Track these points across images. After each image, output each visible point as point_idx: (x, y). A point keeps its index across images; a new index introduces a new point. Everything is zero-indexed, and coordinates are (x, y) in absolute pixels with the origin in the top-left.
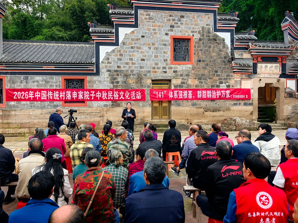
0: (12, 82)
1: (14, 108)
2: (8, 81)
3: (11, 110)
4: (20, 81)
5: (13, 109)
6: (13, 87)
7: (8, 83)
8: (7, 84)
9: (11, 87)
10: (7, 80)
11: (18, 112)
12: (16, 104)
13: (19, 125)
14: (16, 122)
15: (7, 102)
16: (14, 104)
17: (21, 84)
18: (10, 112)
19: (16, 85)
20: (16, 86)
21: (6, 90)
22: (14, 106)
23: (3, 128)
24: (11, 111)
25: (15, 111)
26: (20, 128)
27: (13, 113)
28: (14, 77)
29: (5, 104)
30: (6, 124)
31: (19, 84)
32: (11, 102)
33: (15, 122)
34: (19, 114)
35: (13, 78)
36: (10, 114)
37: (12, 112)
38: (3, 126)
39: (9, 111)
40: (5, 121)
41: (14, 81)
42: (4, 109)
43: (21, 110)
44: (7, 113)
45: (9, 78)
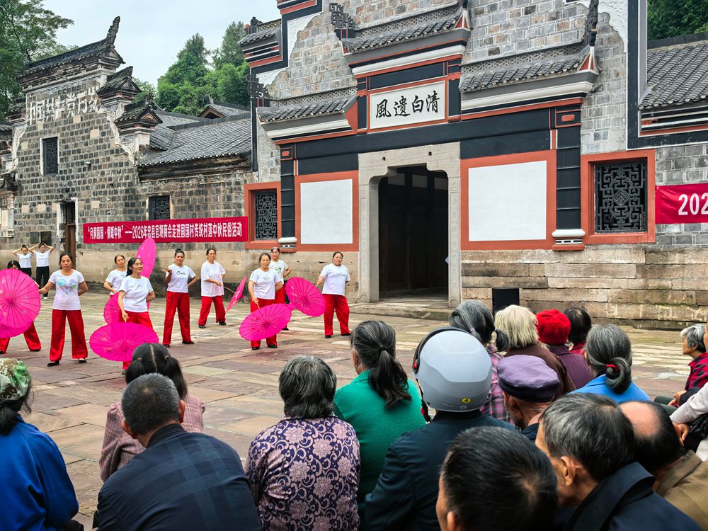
0: (673, 164)
1: (677, 243)
2: (662, 163)
3: (670, 251)
4: (696, 160)
5: (676, 246)
6: (677, 180)
7: (662, 169)
8: (660, 172)
9: (670, 179)
10: (661, 160)
11: (690, 256)
12: (684, 233)
13: (691, 297)
14: (685, 287)
15: (659, 228)
16: (679, 231)
17: (700, 169)
18: (667, 256)
19: (684, 175)
20: (686, 178)
21: (656, 189)
22: (679, 239)
23: (647, 302)
24: (669, 253)
25: (682, 252)
26: (697, 306)
27: (676, 259)
28: (679, 150)
29: (653, 230)
30: (654, 292)
31: (693, 169)
32: (671, 225)
33: (680, 287)
34: (693, 262)
35: (676, 152)
36: (667, 261)
37: (672, 256)
38: (648, 297)
39: (665, 254)
40: (653, 283)
41: (680, 163)
42: (650, 246)
43: (699, 250)
44: (659, 259)
45: (665, 153)
